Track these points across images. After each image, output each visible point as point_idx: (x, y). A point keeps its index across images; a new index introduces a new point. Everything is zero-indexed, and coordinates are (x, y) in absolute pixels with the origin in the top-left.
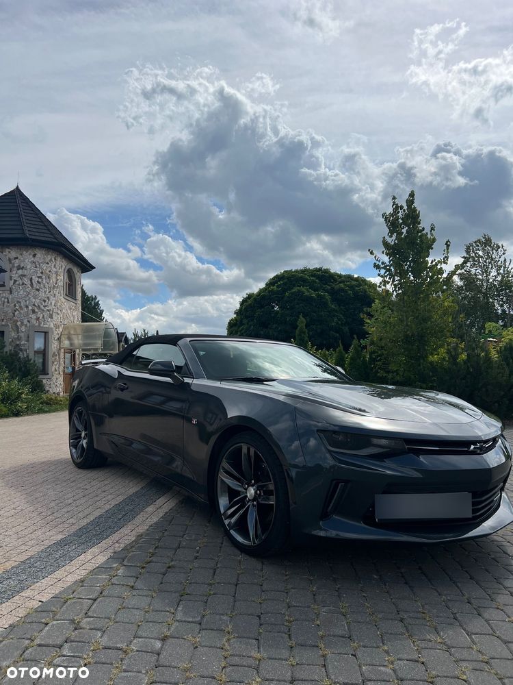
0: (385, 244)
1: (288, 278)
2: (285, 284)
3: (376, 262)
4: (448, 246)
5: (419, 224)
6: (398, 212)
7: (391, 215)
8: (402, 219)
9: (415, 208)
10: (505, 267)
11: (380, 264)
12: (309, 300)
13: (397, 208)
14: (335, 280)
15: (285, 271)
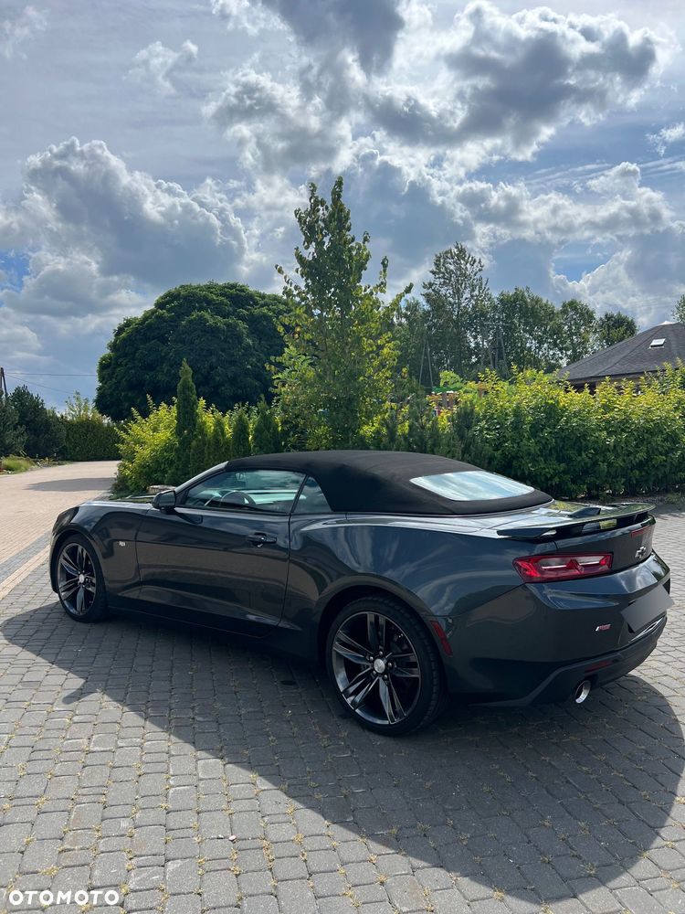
0: (300, 259)
1: (185, 298)
2: (180, 306)
3: (286, 285)
4: (385, 266)
5: (349, 229)
6: (318, 210)
7: (309, 214)
8: (324, 221)
9: (342, 205)
10: (480, 288)
11: (293, 288)
12: (214, 331)
13: (317, 203)
14: (256, 303)
15: (182, 286)
